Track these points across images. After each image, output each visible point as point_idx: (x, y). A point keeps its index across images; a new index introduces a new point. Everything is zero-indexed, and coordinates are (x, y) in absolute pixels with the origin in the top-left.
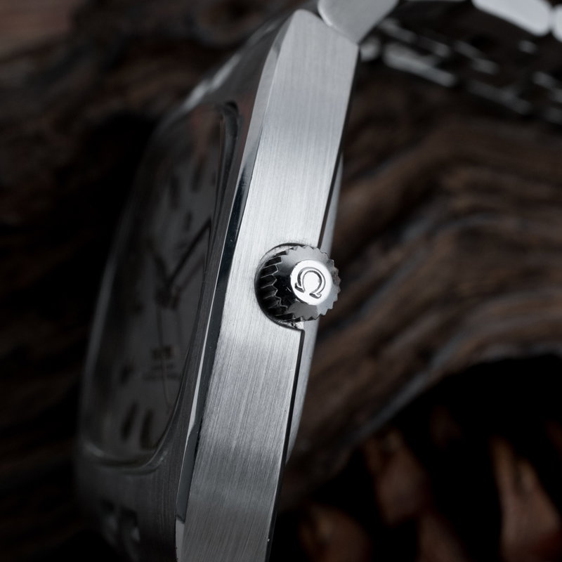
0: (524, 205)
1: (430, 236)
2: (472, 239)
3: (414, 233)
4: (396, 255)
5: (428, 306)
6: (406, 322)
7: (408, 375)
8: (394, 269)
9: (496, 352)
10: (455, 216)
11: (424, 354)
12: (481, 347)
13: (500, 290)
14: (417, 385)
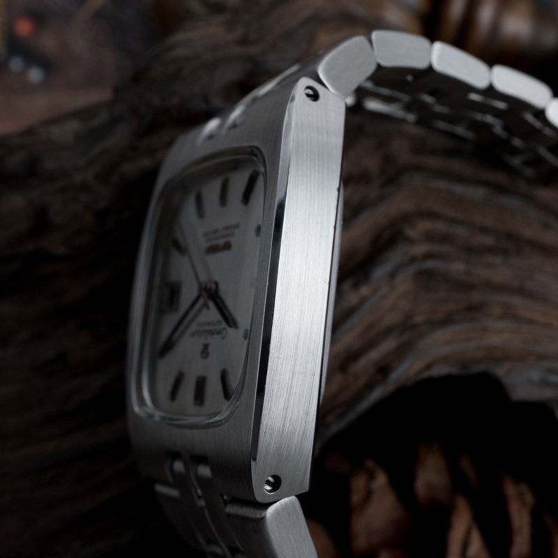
0: (471, 251)
1: (392, 275)
2: (427, 279)
3: (379, 273)
4: (364, 290)
5: (388, 331)
6: (371, 344)
7: (369, 387)
8: (363, 301)
9: (440, 370)
10: (413, 260)
11: (383, 370)
12: (429, 366)
13: (447, 321)
14: (377, 394)
